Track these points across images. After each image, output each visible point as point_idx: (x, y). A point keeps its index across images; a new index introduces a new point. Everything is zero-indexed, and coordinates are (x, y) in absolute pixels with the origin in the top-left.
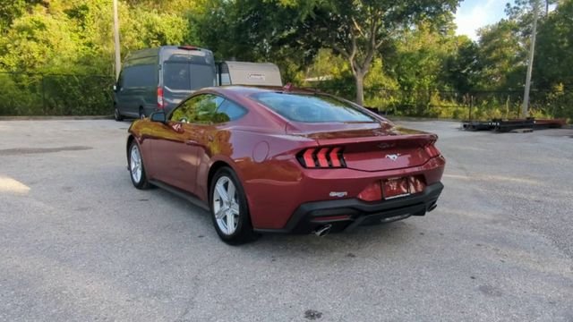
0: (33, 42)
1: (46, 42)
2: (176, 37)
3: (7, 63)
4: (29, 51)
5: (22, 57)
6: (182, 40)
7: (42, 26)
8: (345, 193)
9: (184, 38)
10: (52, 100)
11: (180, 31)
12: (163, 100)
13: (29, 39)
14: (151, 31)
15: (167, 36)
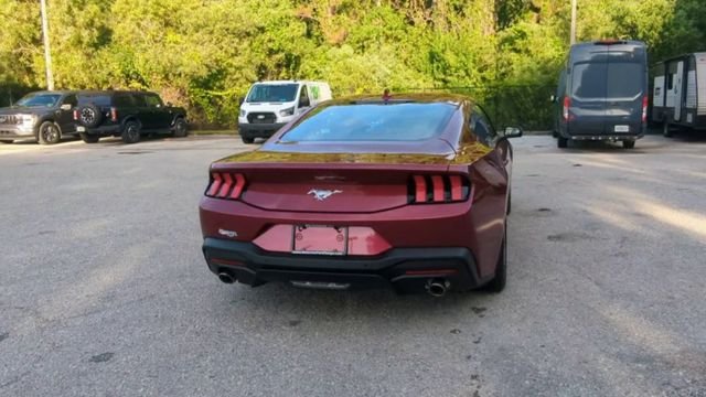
0: (513, 54)
1: (527, 51)
2: (652, 27)
3: (488, 77)
4: (510, 64)
5: (503, 70)
6: (660, 29)
7: (523, 35)
8: (233, 234)
9: (664, 26)
10: (506, 114)
11: (660, 17)
12: (569, 111)
13: (511, 50)
14: (620, 24)
15: (640, 27)
